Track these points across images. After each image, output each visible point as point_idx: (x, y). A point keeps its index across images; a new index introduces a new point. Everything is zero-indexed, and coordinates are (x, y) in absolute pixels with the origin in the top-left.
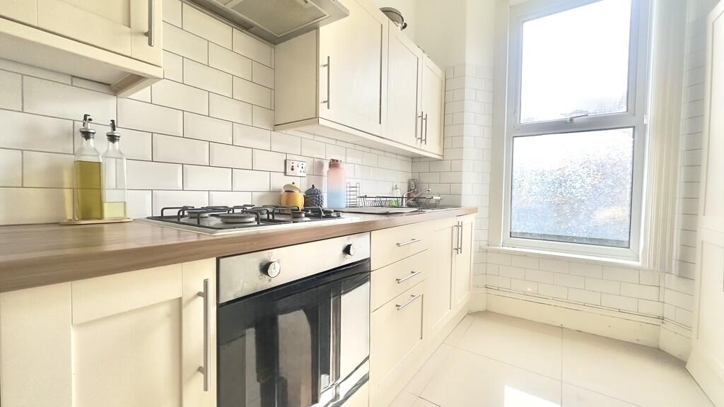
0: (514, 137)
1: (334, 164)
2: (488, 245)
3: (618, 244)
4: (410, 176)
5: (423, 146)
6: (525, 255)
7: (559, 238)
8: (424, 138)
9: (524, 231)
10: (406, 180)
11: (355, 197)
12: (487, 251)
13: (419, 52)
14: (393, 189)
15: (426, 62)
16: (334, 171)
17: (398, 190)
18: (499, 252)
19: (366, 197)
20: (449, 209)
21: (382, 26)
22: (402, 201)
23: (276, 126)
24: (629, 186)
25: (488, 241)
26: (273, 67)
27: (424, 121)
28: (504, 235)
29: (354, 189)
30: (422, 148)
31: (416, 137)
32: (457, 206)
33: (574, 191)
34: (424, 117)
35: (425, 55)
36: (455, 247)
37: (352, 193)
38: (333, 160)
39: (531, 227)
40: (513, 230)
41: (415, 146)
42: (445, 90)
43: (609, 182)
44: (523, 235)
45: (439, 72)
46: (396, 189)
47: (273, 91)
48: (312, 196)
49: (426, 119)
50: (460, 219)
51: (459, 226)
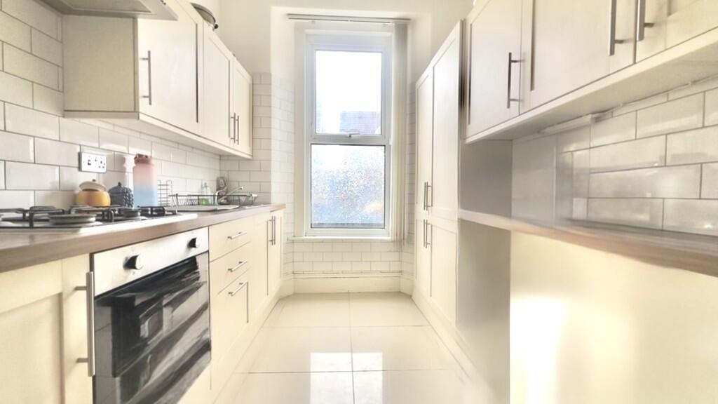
0: (312, 144)
1: (141, 160)
2: (294, 236)
3: (378, 226)
4: (218, 174)
5: (236, 146)
6: (323, 241)
7: (343, 226)
8: (236, 139)
9: (321, 222)
10: (215, 179)
11: (165, 196)
12: (293, 241)
13: (229, 54)
14: (202, 187)
15: (236, 65)
16: (142, 167)
17: (208, 188)
18: (303, 241)
19: (177, 195)
20: (262, 205)
21: (197, 25)
22: (214, 199)
23: (67, 112)
24: (383, 186)
25: (294, 233)
26: (60, 40)
27: (236, 122)
28: (306, 227)
29: (165, 187)
30: (235, 148)
31: (229, 136)
32: (267, 202)
33: (353, 189)
34: (236, 118)
35: (235, 58)
36: (271, 239)
37: (162, 192)
38: (140, 156)
39: (326, 219)
40: (313, 222)
41: (228, 146)
42: (253, 95)
43: (373, 183)
44: (321, 226)
45: (248, 77)
46: (206, 187)
47: (60, 69)
48: (120, 194)
49: (238, 120)
50: (274, 214)
51: (273, 220)
